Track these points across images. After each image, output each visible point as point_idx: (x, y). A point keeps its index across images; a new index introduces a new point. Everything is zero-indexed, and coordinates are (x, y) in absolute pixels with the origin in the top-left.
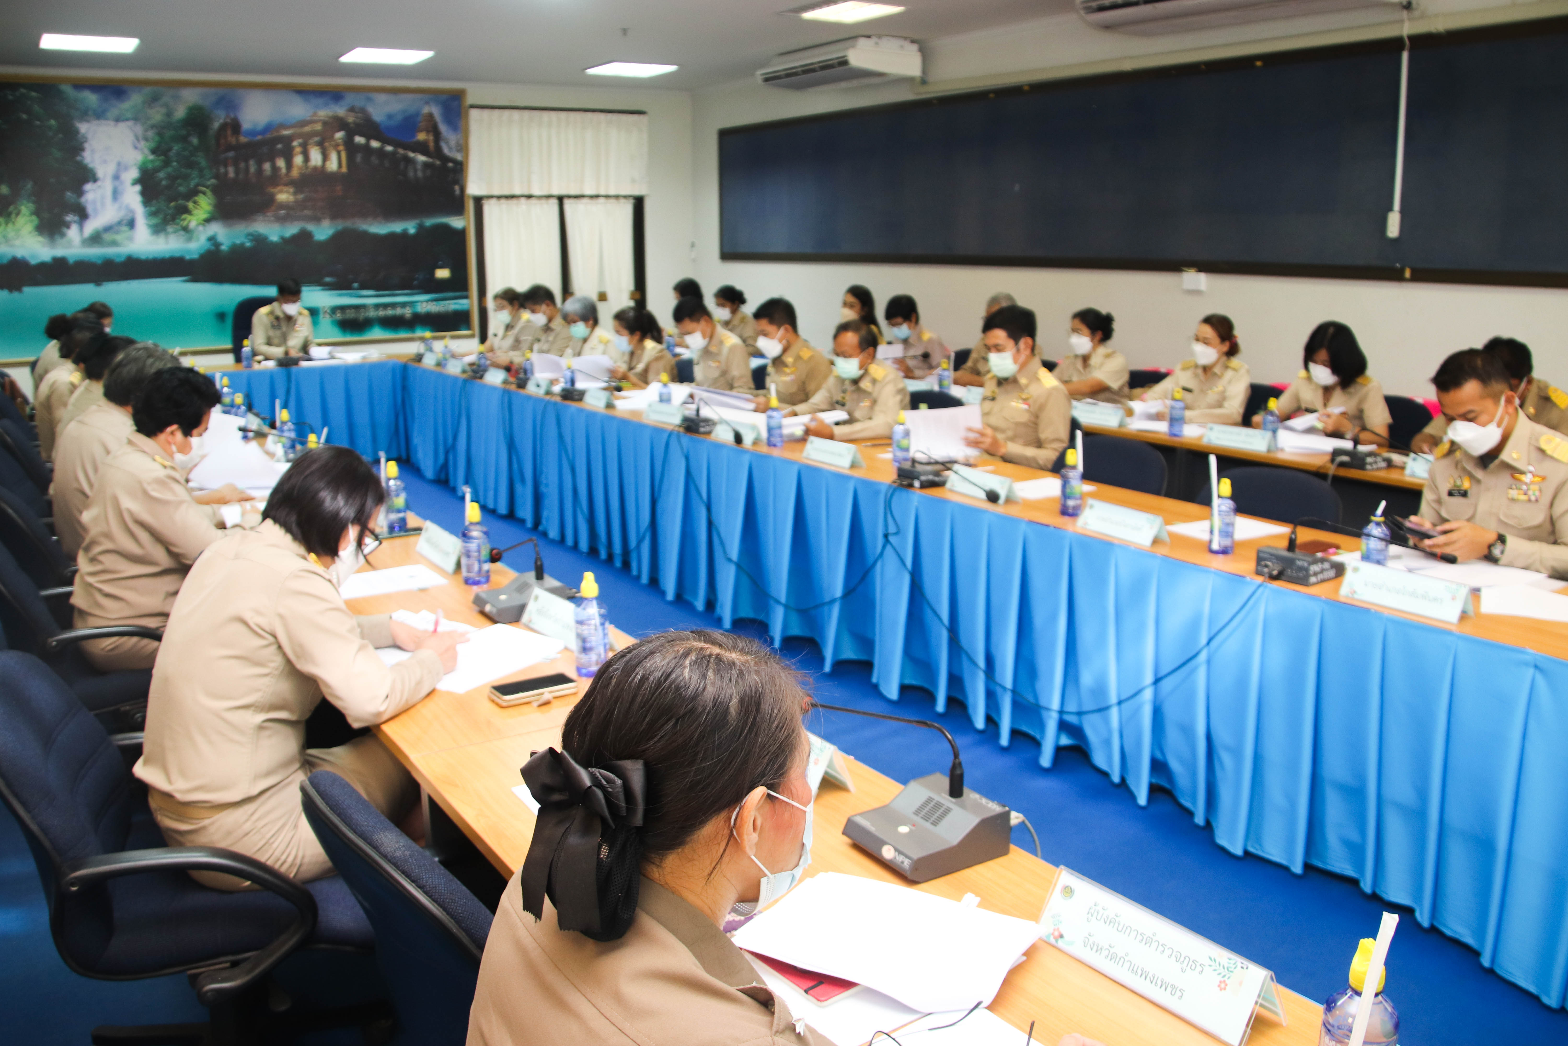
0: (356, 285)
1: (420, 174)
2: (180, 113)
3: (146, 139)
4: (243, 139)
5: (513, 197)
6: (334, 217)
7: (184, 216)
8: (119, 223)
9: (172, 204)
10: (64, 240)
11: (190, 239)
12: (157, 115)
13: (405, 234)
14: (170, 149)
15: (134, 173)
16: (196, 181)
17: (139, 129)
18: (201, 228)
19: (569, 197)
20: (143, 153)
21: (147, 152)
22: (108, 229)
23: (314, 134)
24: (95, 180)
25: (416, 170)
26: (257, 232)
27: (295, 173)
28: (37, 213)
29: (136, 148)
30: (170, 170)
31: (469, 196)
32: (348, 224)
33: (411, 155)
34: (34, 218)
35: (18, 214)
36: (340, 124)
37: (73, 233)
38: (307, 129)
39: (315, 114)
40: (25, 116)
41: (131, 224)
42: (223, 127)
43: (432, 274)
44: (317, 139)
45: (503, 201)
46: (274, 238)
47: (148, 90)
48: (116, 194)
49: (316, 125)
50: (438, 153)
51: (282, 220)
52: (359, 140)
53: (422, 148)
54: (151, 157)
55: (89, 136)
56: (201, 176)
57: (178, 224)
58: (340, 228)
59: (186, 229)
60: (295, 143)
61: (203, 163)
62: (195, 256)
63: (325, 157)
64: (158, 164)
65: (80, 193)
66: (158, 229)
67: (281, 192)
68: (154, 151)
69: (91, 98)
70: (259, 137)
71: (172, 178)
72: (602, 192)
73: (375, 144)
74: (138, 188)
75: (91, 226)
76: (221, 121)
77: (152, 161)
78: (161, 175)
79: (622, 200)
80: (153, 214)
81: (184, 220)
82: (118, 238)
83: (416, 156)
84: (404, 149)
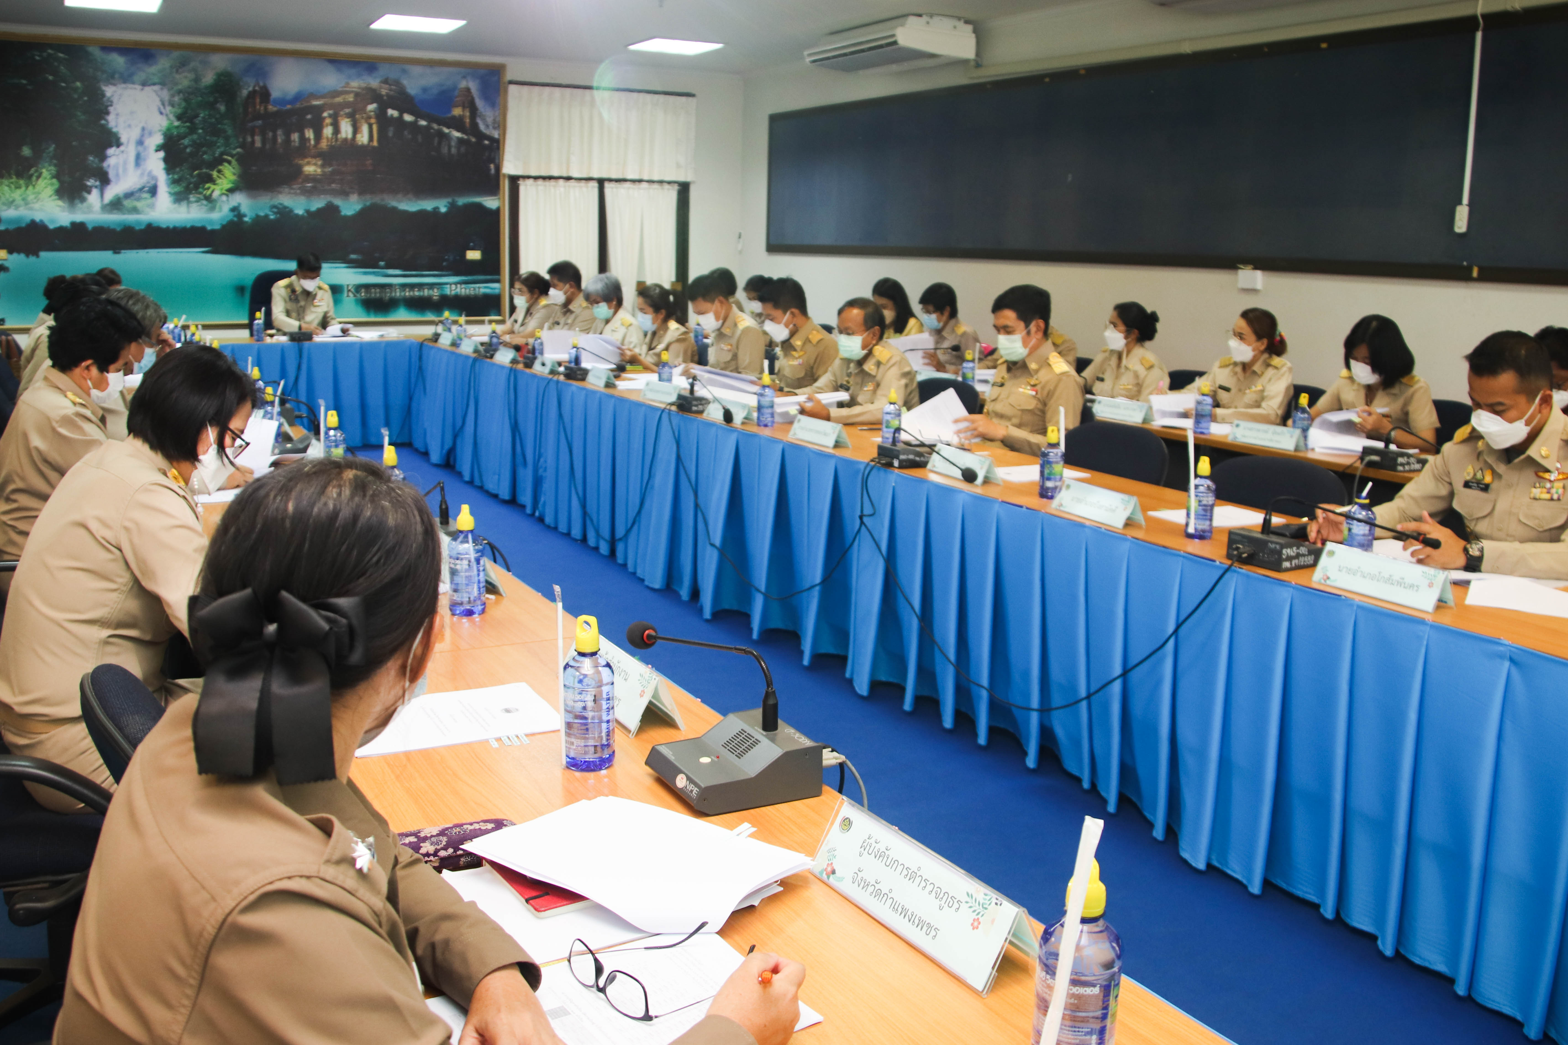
0: (382, 263)
1: (454, 151)
2: (209, 79)
3: (172, 105)
4: (271, 108)
5: (550, 178)
6: (361, 193)
7: (207, 185)
8: (141, 190)
9: (196, 172)
10: (85, 204)
11: (212, 209)
12: (184, 80)
13: (435, 212)
14: (197, 116)
15: (158, 139)
16: (222, 149)
17: (165, 94)
18: (224, 198)
19: (610, 180)
20: (169, 119)
21: (172, 117)
22: (129, 195)
23: (346, 105)
24: (119, 145)
25: (450, 147)
26: (281, 204)
27: (324, 144)
28: (57, 176)
29: (161, 113)
30: (195, 137)
31: (504, 175)
32: (377, 199)
33: (446, 130)
34: (55, 181)
35: (38, 177)
36: (373, 95)
37: (93, 197)
38: (339, 100)
39: (348, 84)
40: (51, 78)
41: (153, 191)
42: (252, 94)
43: (463, 255)
44: (347, 111)
45: (540, 182)
46: (300, 211)
47: (176, 54)
48: (139, 160)
49: (347, 97)
50: (474, 129)
51: (309, 193)
52: (392, 113)
53: (457, 124)
54: (177, 123)
55: (115, 100)
56: (227, 144)
57: (201, 193)
58: (368, 204)
59: (208, 198)
60: (325, 114)
61: (230, 132)
62: (217, 227)
63: (356, 130)
64: (182, 130)
65: (103, 158)
66: (180, 198)
67: (308, 163)
68: (179, 118)
69: (118, 61)
70: (289, 107)
71: (197, 146)
72: (646, 178)
73: (408, 118)
74: (162, 154)
76: (251, 89)
77: (177, 127)
78: (186, 142)
79: (666, 186)
80: (175, 182)
81: (209, 188)
82: (139, 205)
83: (450, 132)
84: (439, 124)
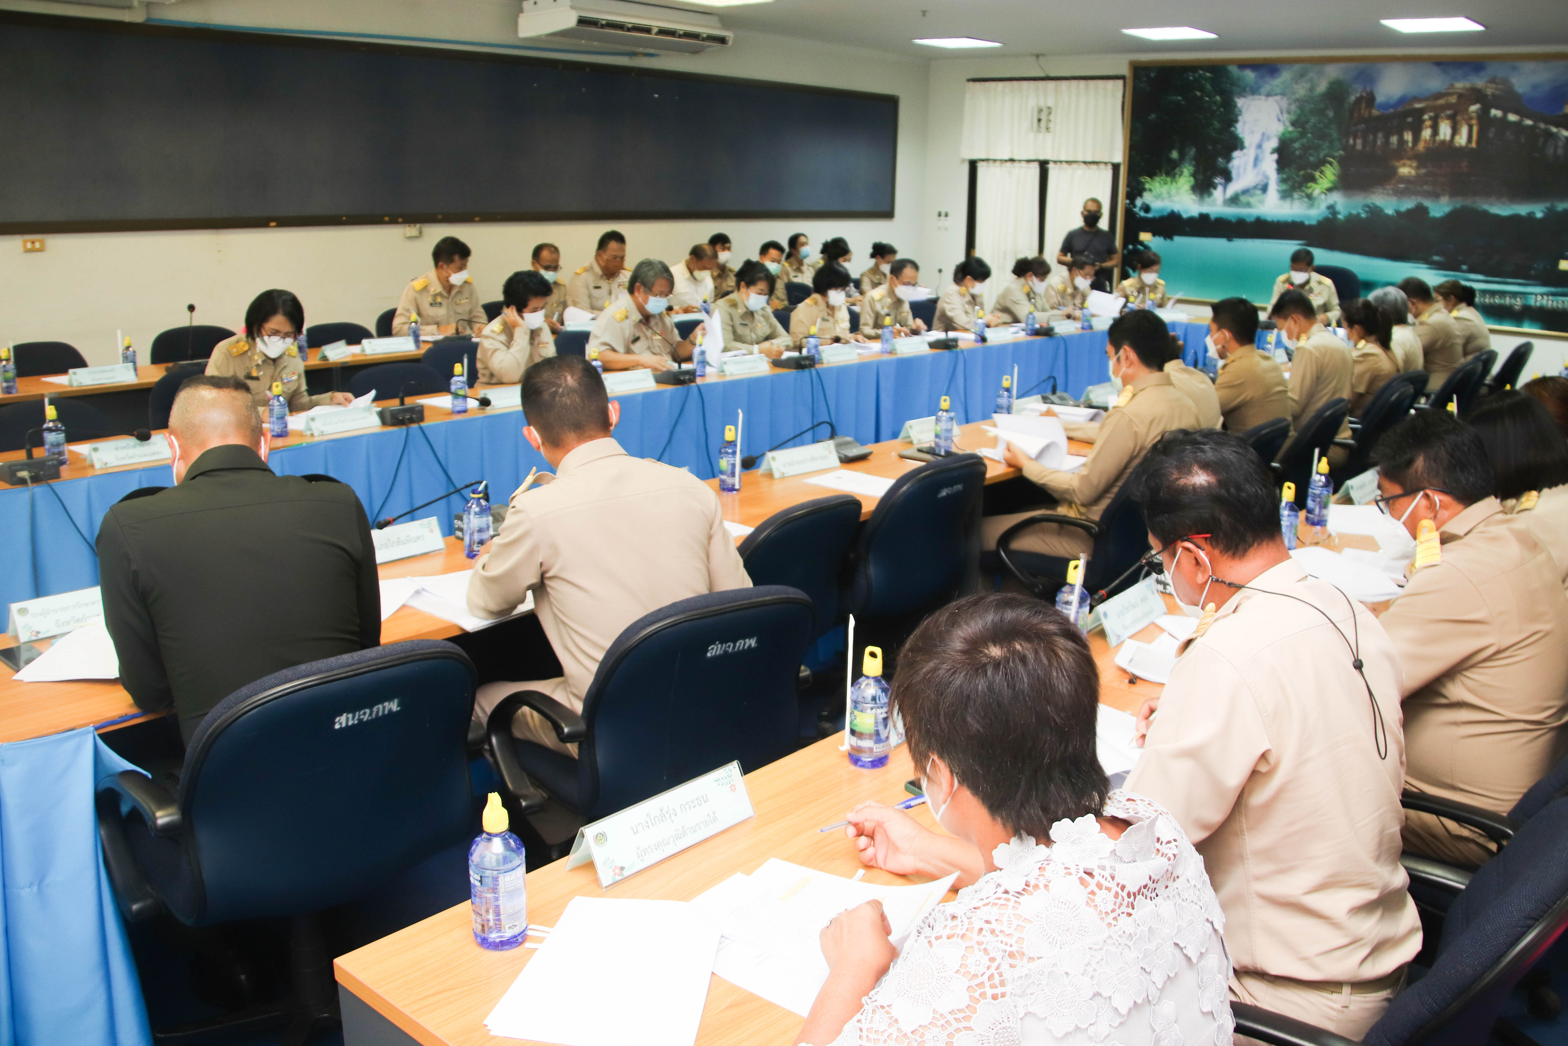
0: (1464, 267)
1: (1560, 151)
2: (1322, 87)
3: (1289, 112)
4: (1375, 112)
6: (1453, 194)
7: (1310, 184)
8: (1255, 187)
9: (1302, 173)
10: (1212, 198)
11: (1311, 206)
12: (1301, 90)
13: (1531, 216)
14: (1307, 122)
15: (1274, 143)
16: (1326, 151)
17: (1284, 103)
18: (1323, 196)
20: (1284, 125)
21: (1288, 124)
22: (1245, 192)
23: (1448, 106)
24: (1242, 147)
25: (1556, 147)
26: (1373, 204)
27: (1421, 146)
28: (1194, 175)
29: (1279, 120)
30: (1305, 140)
32: (1468, 202)
33: (1555, 130)
34: (1192, 179)
35: (1180, 175)
36: (1476, 95)
37: (1218, 194)
38: (1442, 102)
39: (1452, 86)
40: (1198, 94)
41: (1264, 189)
42: (1359, 100)
43: (1556, 264)
44: (1448, 112)
46: (1390, 211)
47: (1297, 67)
48: (1257, 161)
49: (1450, 98)
51: (1400, 194)
52: (1495, 113)
54: (1291, 129)
55: (1244, 110)
56: (1331, 147)
57: (1303, 191)
58: (1458, 206)
59: (1309, 197)
60: (1426, 117)
61: (1335, 135)
62: (1314, 222)
63: (1455, 131)
64: (1295, 135)
65: (1229, 159)
66: (1285, 195)
67: (1404, 165)
68: (1293, 124)
69: (1250, 75)
70: (1391, 110)
71: (1305, 148)
73: (1512, 117)
74: (1275, 156)
75: (1234, 188)
76: (1358, 95)
77: (1290, 132)
78: (1296, 145)
80: (1283, 181)
81: (1309, 188)
82: (1252, 200)
83: (1559, 131)
84: (1546, 123)
